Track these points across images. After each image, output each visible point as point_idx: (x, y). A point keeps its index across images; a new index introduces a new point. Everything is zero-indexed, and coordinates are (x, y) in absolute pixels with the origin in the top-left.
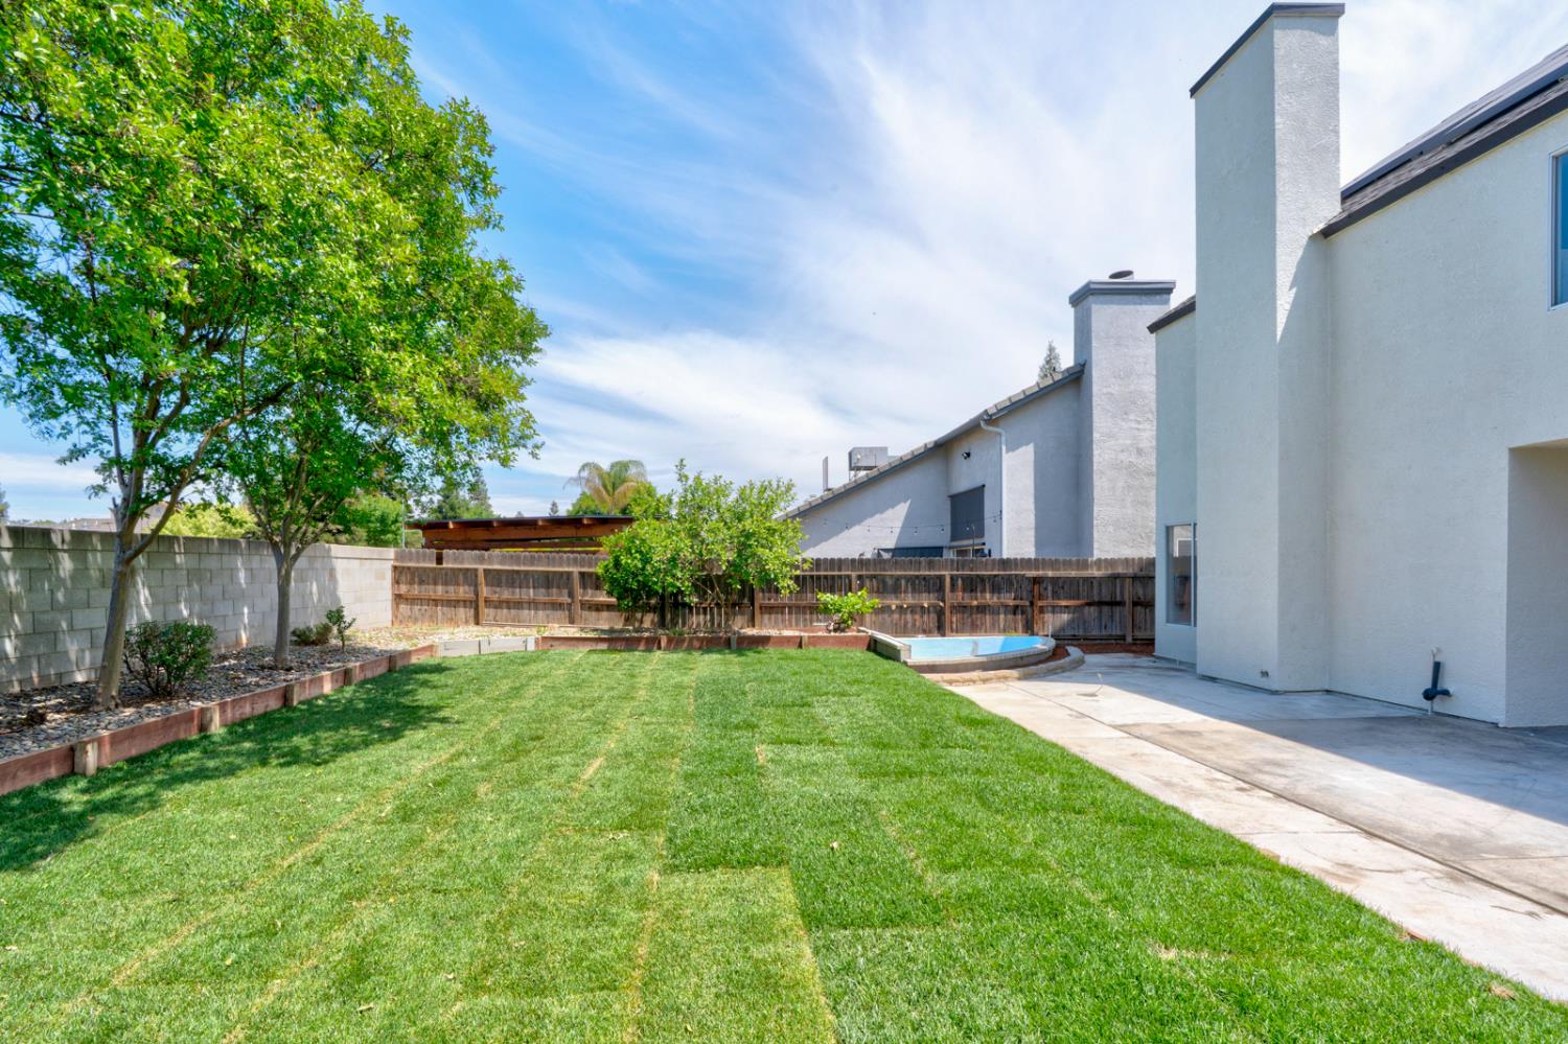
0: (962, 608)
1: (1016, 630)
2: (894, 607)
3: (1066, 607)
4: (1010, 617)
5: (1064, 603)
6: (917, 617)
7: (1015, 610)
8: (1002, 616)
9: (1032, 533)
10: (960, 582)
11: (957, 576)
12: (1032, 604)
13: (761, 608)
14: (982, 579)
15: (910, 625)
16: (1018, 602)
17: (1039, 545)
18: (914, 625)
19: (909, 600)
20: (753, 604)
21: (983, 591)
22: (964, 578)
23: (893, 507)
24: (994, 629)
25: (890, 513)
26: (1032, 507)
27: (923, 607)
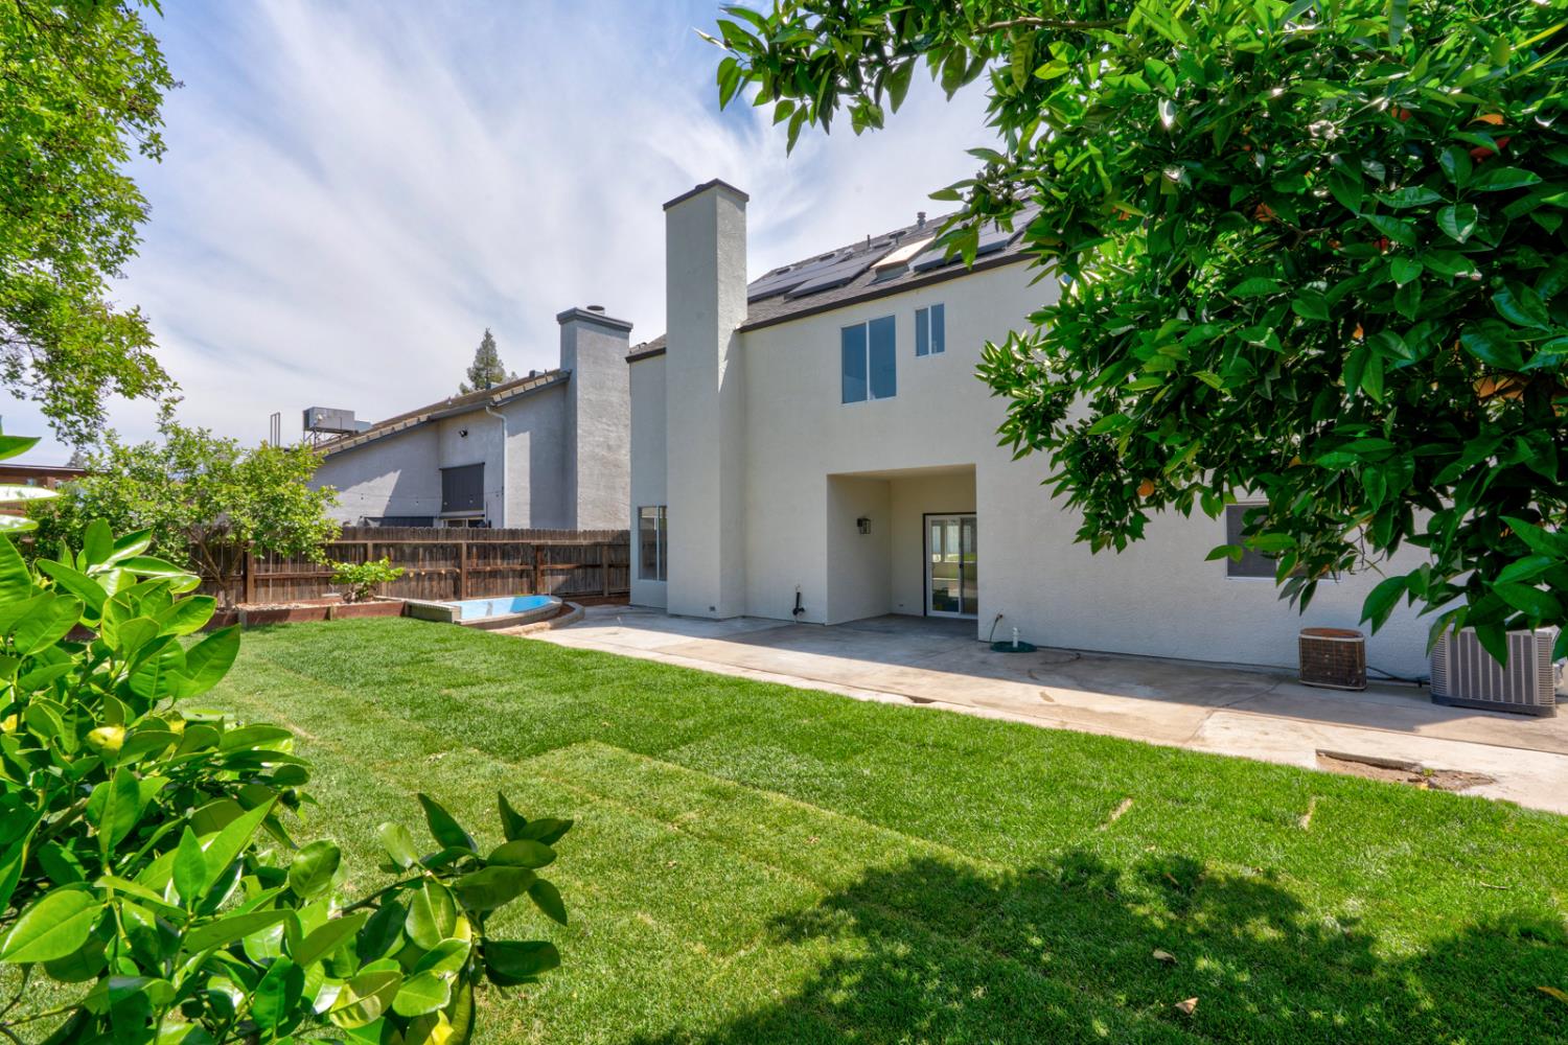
0: (476, 574)
1: (522, 592)
2: (411, 575)
3: (562, 570)
4: (517, 580)
5: (559, 567)
6: (435, 583)
7: (521, 574)
8: (511, 580)
9: (528, 507)
10: (475, 550)
11: (473, 545)
12: (535, 568)
13: (255, 581)
14: (494, 547)
15: (427, 591)
16: (524, 567)
17: (533, 518)
18: (431, 591)
19: (427, 567)
20: (245, 578)
21: (495, 558)
22: (478, 546)
23: (382, 475)
24: (503, 592)
25: (378, 481)
26: (528, 485)
27: (440, 574)
